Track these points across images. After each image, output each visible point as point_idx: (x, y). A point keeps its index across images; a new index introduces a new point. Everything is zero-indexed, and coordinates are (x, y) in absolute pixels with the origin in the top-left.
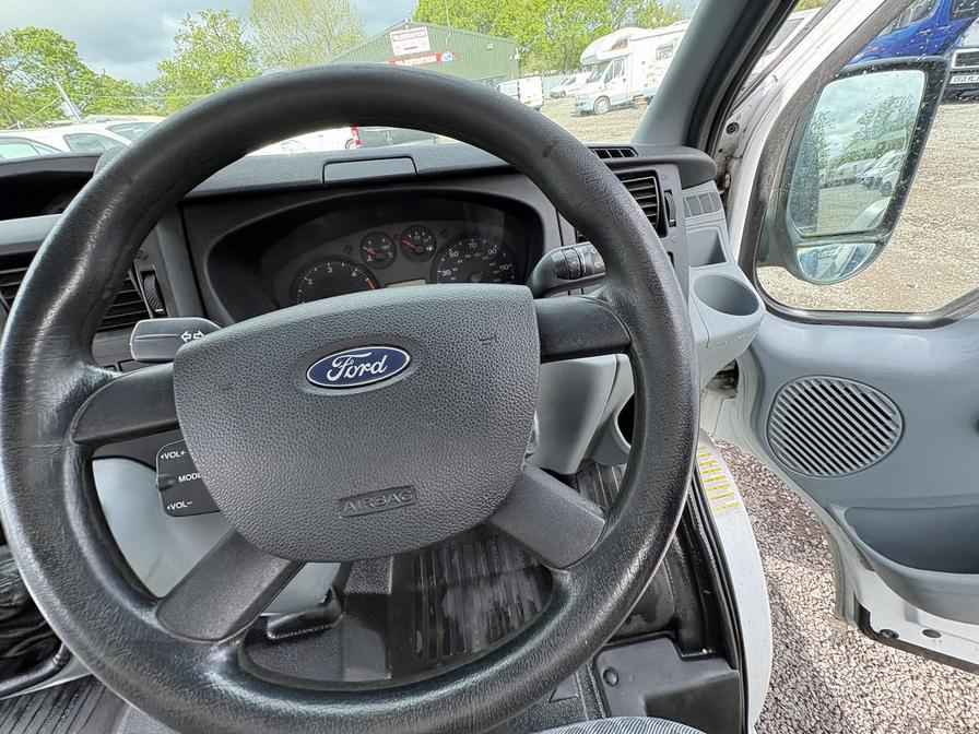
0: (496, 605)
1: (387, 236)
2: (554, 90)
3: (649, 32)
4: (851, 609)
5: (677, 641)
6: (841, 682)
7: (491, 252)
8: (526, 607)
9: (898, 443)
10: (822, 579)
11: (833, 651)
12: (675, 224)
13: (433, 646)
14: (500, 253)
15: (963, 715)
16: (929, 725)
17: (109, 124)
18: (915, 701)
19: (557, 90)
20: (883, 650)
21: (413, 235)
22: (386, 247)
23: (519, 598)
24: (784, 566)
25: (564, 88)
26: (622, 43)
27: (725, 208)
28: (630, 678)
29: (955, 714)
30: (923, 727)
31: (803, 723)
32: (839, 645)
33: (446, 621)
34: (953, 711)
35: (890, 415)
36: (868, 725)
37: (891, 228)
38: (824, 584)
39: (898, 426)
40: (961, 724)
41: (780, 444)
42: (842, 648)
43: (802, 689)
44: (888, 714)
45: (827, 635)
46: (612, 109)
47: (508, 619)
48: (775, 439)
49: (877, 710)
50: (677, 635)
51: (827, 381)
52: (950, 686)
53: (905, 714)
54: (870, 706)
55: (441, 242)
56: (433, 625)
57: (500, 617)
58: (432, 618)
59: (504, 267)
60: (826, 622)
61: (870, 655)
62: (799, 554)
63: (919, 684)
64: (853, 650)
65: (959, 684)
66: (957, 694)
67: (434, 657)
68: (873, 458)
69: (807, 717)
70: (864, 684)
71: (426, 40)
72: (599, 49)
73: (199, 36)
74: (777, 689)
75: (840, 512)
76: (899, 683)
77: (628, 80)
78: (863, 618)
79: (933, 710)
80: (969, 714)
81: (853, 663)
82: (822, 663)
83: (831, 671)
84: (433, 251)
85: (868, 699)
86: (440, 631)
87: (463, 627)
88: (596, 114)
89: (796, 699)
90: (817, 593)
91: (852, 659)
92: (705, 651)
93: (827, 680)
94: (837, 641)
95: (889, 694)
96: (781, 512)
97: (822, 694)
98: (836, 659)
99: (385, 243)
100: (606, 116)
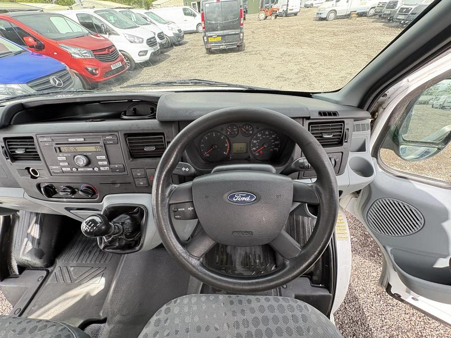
0: (246, 253)
1: (236, 126)
2: (307, 3)
4: (385, 283)
5: (311, 279)
6: (374, 308)
7: (273, 136)
8: (257, 256)
9: (420, 230)
10: (379, 269)
11: (374, 297)
12: (347, 142)
13: (222, 261)
14: (276, 137)
15: (422, 331)
16: (406, 331)
17: (95, 9)
18: (403, 321)
19: (309, 3)
20: (395, 301)
21: (246, 127)
22: (235, 130)
23: (255, 252)
24: (363, 261)
27: (371, 129)
28: (291, 288)
29: (418, 330)
30: (403, 331)
31: (354, 318)
32: (378, 295)
33: (227, 255)
34: (418, 328)
35: (420, 219)
36: (380, 325)
37: (446, 144)
38: (379, 271)
39: (421, 224)
40: (420, 334)
41: (371, 219)
42: (379, 296)
43: (357, 306)
44: (390, 323)
45: (374, 290)
46: (337, 18)
47: (250, 258)
48: (370, 217)
49: (386, 321)
50: (311, 277)
51: (397, 201)
52: (420, 320)
53: (397, 325)
54: (383, 319)
55: (255, 131)
56: (223, 255)
57: (247, 257)
58: (222, 252)
59: (276, 142)
60: (375, 286)
61: (389, 302)
62: (372, 258)
63: (408, 316)
64: (383, 298)
65: (425, 320)
66: (422, 323)
67: (222, 265)
68: (408, 233)
69: (356, 316)
70: (383, 311)
74: (347, 305)
75: (389, 249)
76: (398, 314)
78: (389, 288)
79: (410, 326)
80: (424, 331)
81: (381, 303)
82: (368, 300)
83: (371, 303)
84: (252, 134)
85: (383, 316)
86: (225, 257)
87: (233, 257)
88: (327, 20)
89: (353, 310)
90: (375, 274)
91: (381, 301)
92: (321, 285)
93: (369, 306)
94: (377, 293)
95: (393, 317)
96: (369, 239)
97: (365, 310)
98: (375, 300)
99: (235, 128)
100: (332, 22)
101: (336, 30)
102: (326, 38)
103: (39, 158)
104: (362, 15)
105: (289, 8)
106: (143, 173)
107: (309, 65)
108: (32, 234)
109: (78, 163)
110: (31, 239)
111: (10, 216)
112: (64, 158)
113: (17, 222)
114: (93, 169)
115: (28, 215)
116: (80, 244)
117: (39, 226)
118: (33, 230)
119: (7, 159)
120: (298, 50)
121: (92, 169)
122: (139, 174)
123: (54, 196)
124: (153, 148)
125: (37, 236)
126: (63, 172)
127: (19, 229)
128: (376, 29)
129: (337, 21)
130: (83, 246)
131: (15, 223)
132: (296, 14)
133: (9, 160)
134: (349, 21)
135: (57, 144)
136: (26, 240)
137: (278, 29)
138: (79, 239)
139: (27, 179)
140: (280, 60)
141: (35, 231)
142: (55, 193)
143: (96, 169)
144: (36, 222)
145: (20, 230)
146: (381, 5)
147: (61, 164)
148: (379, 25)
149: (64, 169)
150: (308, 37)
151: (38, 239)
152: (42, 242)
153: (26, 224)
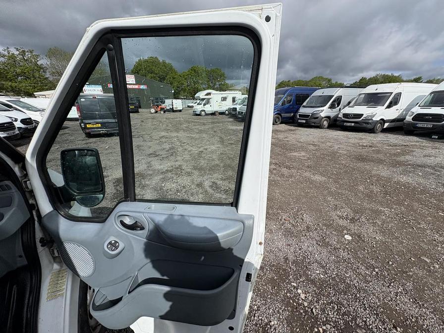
2: (189, 105)
3: (218, 92)
19: (191, 105)
25: (192, 104)
26: (209, 94)
71: (134, 79)
72: (201, 94)
73: (13, 57)
77: (212, 106)
88: (201, 116)
100: (204, 117)
101: (205, 121)
102: (197, 127)
104: (222, 113)
105: (174, 107)
107: (179, 144)
120: (175, 134)
128: (229, 122)
129: (207, 117)
132: (180, 111)
134: (215, 117)
137: (165, 120)
140: (158, 141)
148: (231, 120)
150: (185, 126)
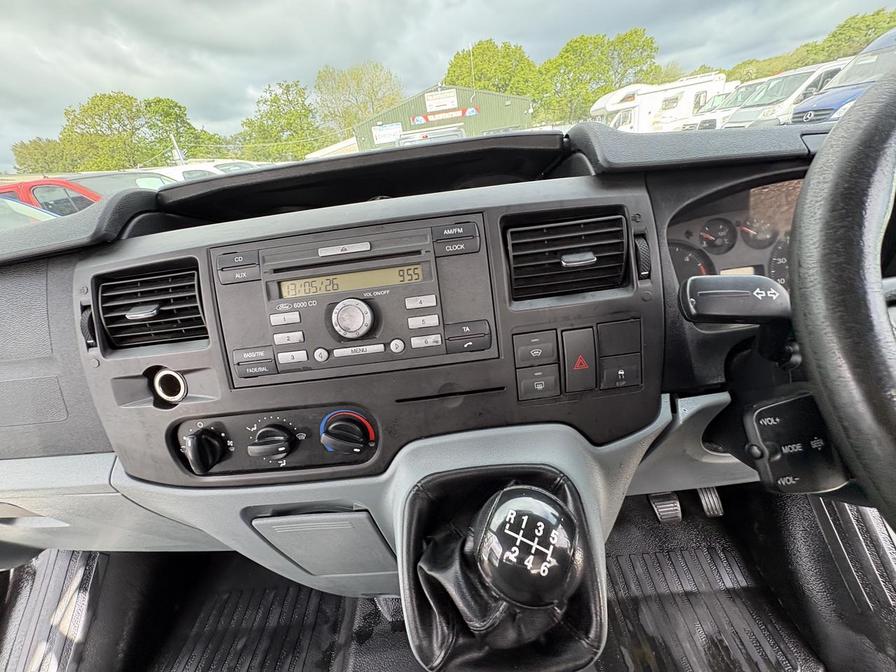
3: (655, 87)
26: (630, 97)
33: (651, 640)
56: (638, 645)
58: (633, 636)
71: (455, 99)
72: (610, 102)
73: (275, 101)
77: (635, 128)
86: (646, 648)
99: (722, 230)
103: (205, 330)
106: (551, 346)
108: (65, 628)
109: (344, 324)
110: (57, 643)
111: (8, 572)
112: (294, 317)
113: (25, 592)
114: (387, 345)
115: (63, 563)
116: (199, 648)
117: (87, 598)
118: (69, 616)
119: (89, 346)
121: (380, 348)
122: (536, 353)
123: (215, 469)
124: (589, 258)
125: (77, 635)
126: (276, 369)
127: (27, 615)
130: (206, 656)
131: (19, 593)
133: (96, 351)
135: (276, 271)
136: (43, 647)
138: (195, 630)
139: (140, 412)
141: (72, 616)
142: (225, 453)
143: (396, 346)
144: (82, 587)
145: (30, 620)
146: (687, 127)
147: (279, 339)
149: (284, 358)
151: (79, 645)
152: (91, 653)
153: (52, 596)
